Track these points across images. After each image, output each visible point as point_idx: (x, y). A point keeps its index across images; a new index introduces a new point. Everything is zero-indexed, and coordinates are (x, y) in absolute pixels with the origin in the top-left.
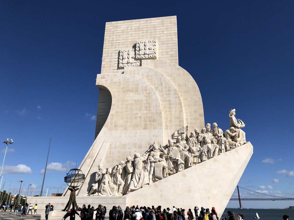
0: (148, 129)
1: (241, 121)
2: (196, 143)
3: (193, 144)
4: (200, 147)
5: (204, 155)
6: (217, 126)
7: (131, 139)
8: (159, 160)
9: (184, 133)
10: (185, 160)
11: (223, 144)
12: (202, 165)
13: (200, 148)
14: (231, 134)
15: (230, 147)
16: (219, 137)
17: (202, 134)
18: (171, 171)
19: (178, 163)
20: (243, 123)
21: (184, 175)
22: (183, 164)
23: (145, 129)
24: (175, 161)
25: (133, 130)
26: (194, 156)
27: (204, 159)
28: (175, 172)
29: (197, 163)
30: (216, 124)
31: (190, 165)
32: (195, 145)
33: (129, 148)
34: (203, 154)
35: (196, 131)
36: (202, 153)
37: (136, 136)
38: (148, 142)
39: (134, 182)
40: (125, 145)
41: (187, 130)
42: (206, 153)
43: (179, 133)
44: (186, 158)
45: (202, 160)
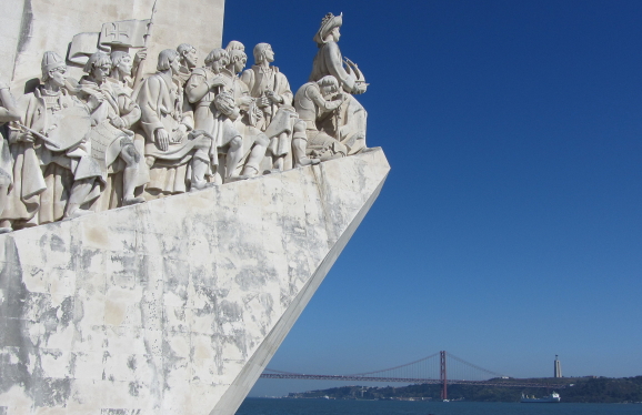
1: (356, 66)
2: (176, 101)
3: (164, 103)
4: (192, 125)
5: (206, 162)
6: (272, 58)
9: (125, 48)
10: (114, 171)
11: (287, 132)
13: (189, 129)
14: (322, 100)
15: (310, 151)
16: (275, 107)
17: (209, 74)
18: (32, 207)
19: (73, 176)
20: (362, 78)
22: (98, 184)
24: (61, 162)
26: (157, 159)
27: (201, 181)
28: (52, 219)
29: (166, 193)
30: (266, 50)
31: (130, 195)
32: (170, 108)
35: (186, 53)
36: (194, 150)
41: (145, 37)
42: (215, 153)
43: (102, 41)
44: (120, 162)
45: (193, 184)
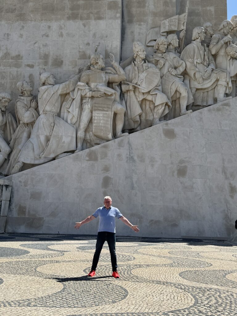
0: (82, 19)
7: (35, 43)
8: (105, 94)
10: (174, 99)
12: (218, 110)
13: (213, 70)
17: (221, 36)
21: (170, 134)
22: (167, 106)
23: (74, 17)
25: (42, 20)
26: (197, 89)
27: (223, 97)
29: (203, 106)
31: (184, 110)
33: (28, 66)
34: (222, 82)
36: (217, 80)
37: (47, 36)
38: (79, 52)
39: (33, 144)
40: (18, 57)
42: (229, 80)
43: (162, 31)
44: (177, 93)
45: (218, 100)
